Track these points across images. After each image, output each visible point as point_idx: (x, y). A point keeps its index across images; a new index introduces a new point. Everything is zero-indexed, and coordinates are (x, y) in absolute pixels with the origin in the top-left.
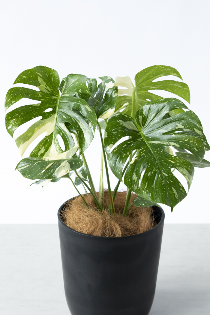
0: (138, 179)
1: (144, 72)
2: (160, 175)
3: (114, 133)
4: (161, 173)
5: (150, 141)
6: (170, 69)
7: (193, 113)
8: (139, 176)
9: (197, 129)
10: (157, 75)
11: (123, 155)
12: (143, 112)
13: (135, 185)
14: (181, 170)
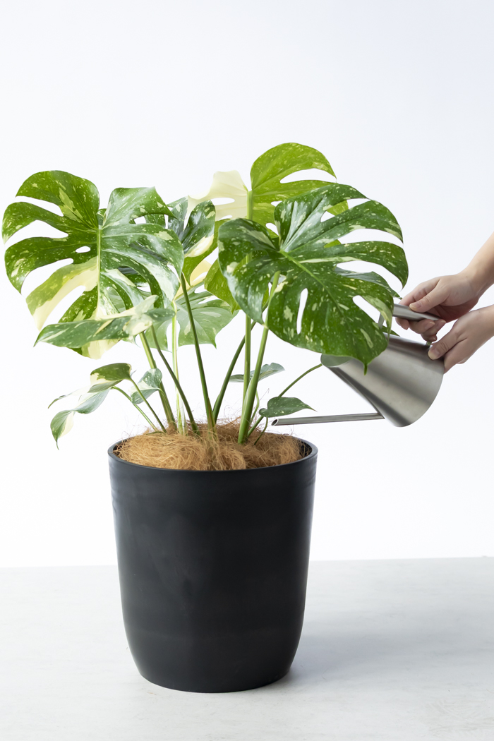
0: (295, 317)
1: (269, 157)
2: (334, 309)
3: (236, 244)
4: (336, 306)
5: (302, 260)
6: (313, 153)
7: (377, 204)
8: (295, 310)
9: (390, 228)
10: (290, 167)
11: (259, 277)
12: (280, 216)
13: (291, 329)
14: (372, 300)
